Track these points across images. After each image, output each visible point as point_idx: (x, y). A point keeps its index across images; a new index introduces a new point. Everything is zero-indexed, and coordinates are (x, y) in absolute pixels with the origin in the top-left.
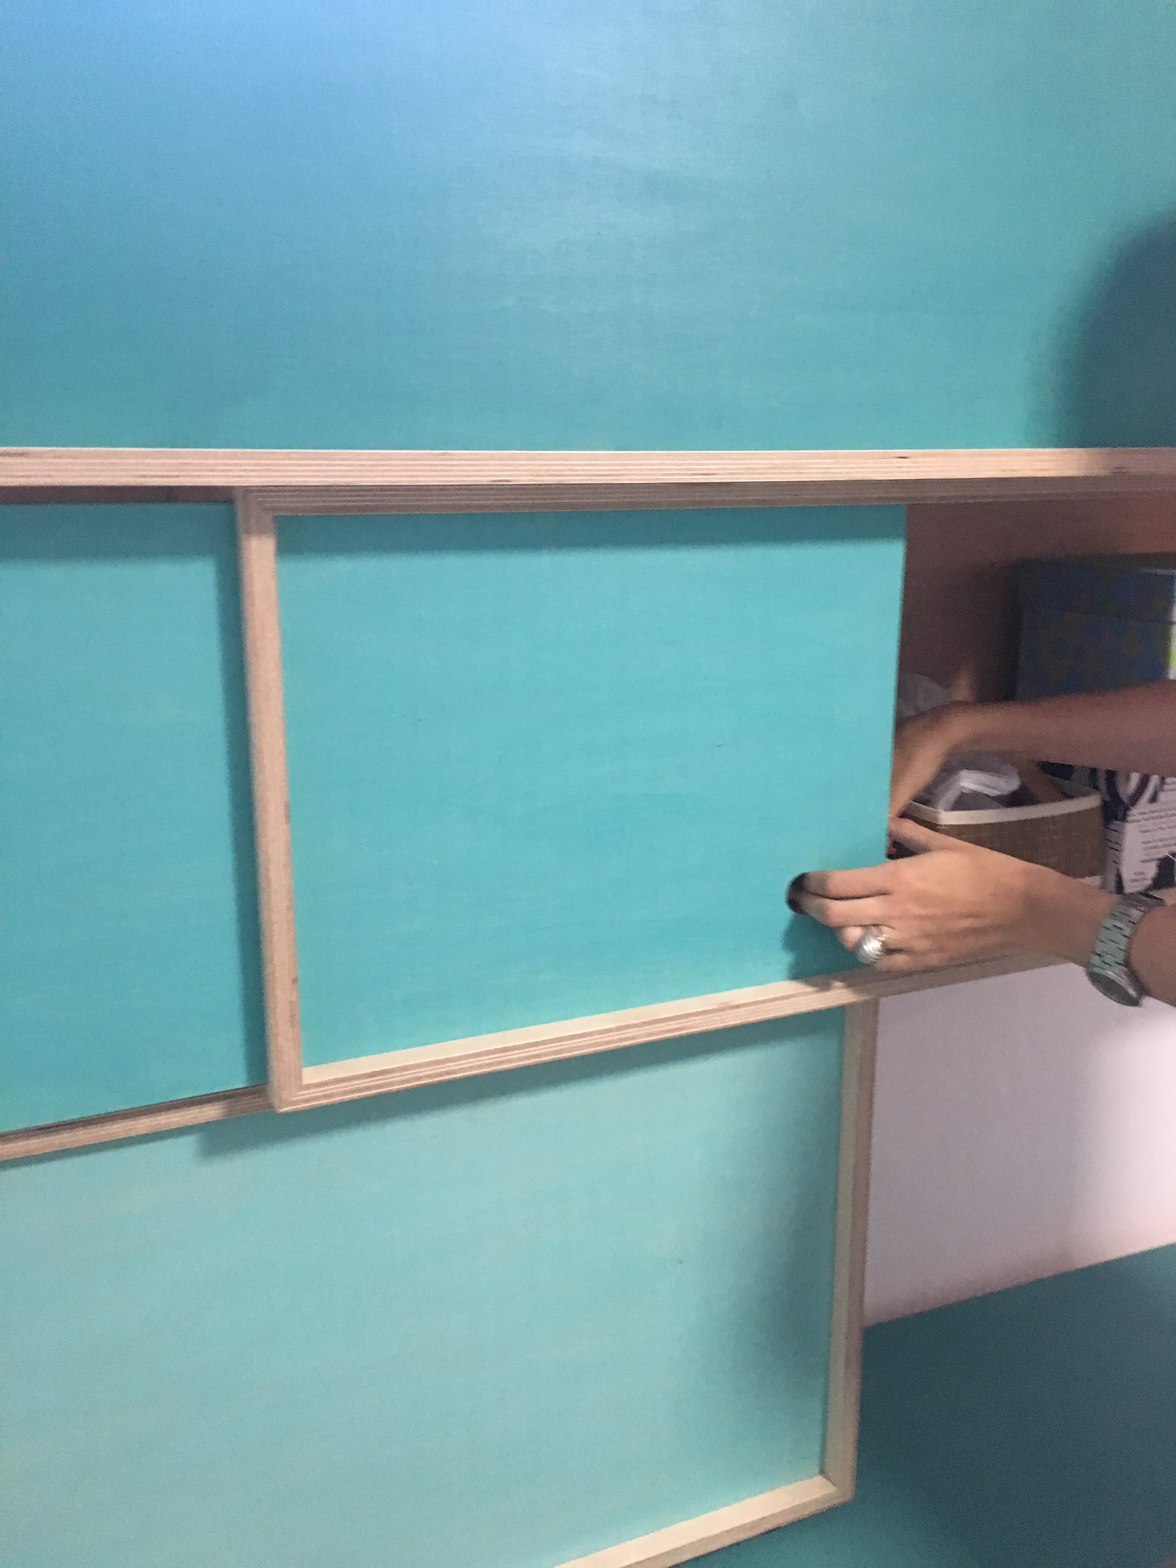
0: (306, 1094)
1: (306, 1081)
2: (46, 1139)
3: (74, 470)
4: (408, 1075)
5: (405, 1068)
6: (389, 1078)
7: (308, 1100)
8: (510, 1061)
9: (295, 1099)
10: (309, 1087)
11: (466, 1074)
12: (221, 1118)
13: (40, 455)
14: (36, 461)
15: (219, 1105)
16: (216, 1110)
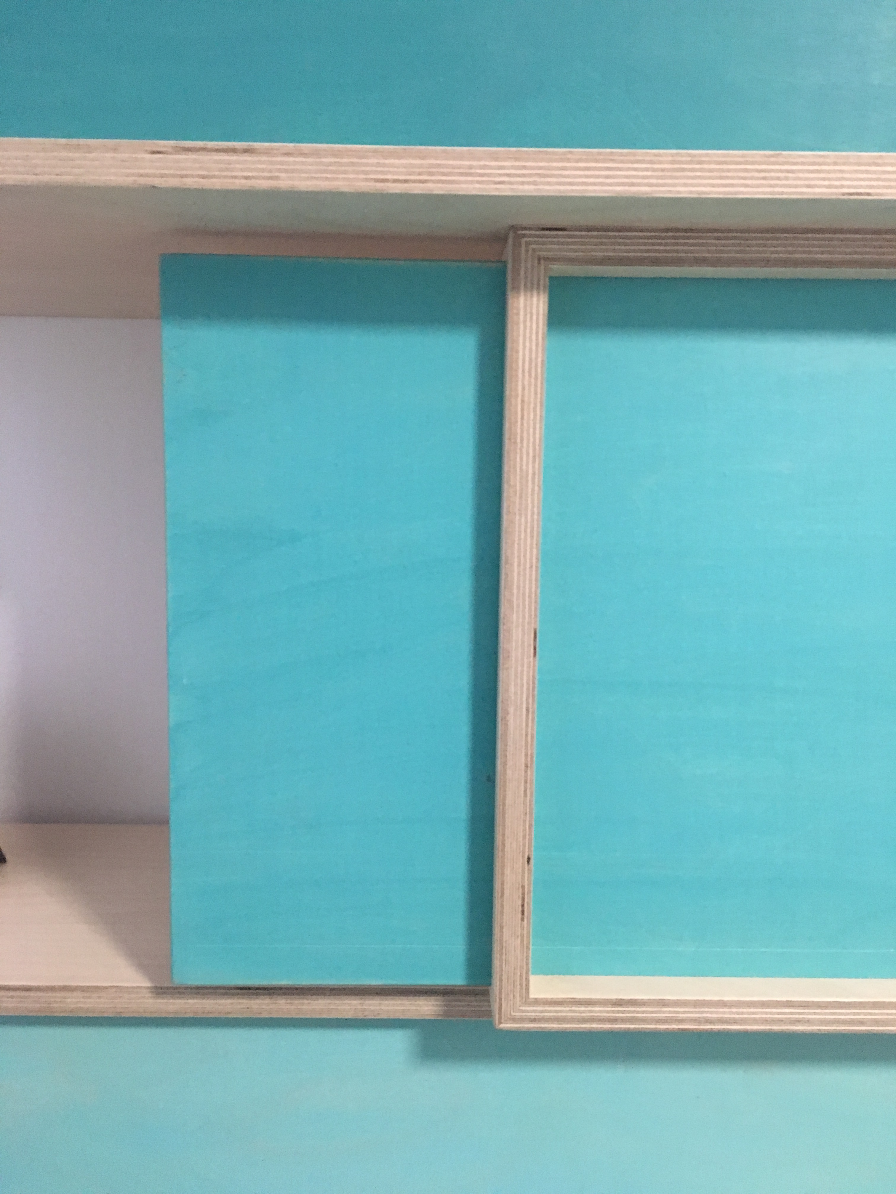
0: (531, 1011)
1: (534, 994)
2: (244, 1001)
3: (303, 171)
4: (666, 1012)
5: (663, 1003)
6: (640, 1012)
7: (534, 1020)
8: (808, 1022)
9: (518, 1014)
10: (537, 1002)
11: (749, 1027)
12: (433, 1018)
13: (267, 152)
14: (264, 158)
15: (436, 1000)
16: (433, 1005)
